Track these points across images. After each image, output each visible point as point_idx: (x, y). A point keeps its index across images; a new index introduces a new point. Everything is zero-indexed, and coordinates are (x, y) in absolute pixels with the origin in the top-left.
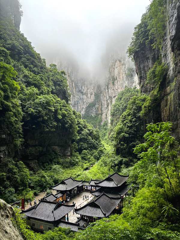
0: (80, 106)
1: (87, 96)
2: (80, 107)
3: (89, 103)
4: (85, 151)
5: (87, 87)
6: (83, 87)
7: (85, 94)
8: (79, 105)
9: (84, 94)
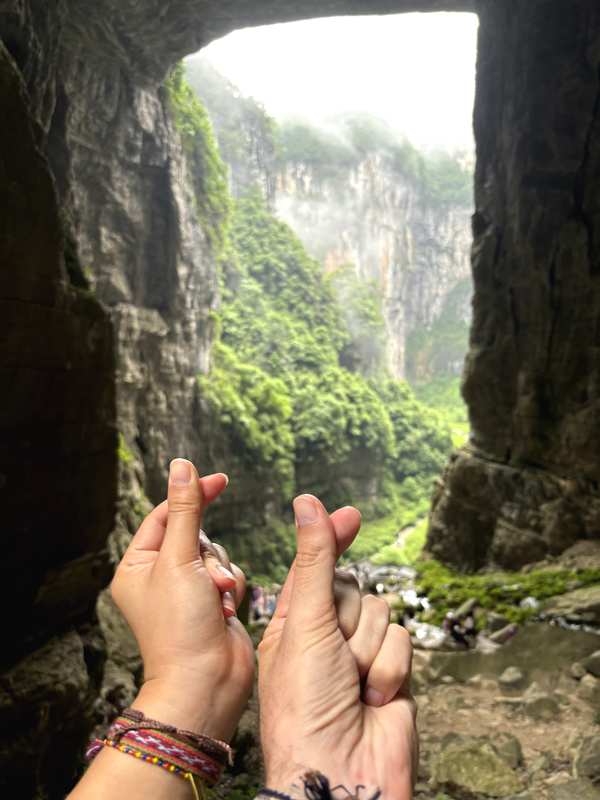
0: (430, 287)
1: (452, 256)
2: (426, 292)
3: (456, 279)
4: (410, 480)
5: (453, 226)
6: (442, 229)
7: (445, 251)
8: (426, 284)
9: (443, 251)
